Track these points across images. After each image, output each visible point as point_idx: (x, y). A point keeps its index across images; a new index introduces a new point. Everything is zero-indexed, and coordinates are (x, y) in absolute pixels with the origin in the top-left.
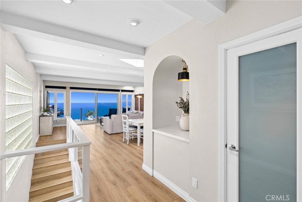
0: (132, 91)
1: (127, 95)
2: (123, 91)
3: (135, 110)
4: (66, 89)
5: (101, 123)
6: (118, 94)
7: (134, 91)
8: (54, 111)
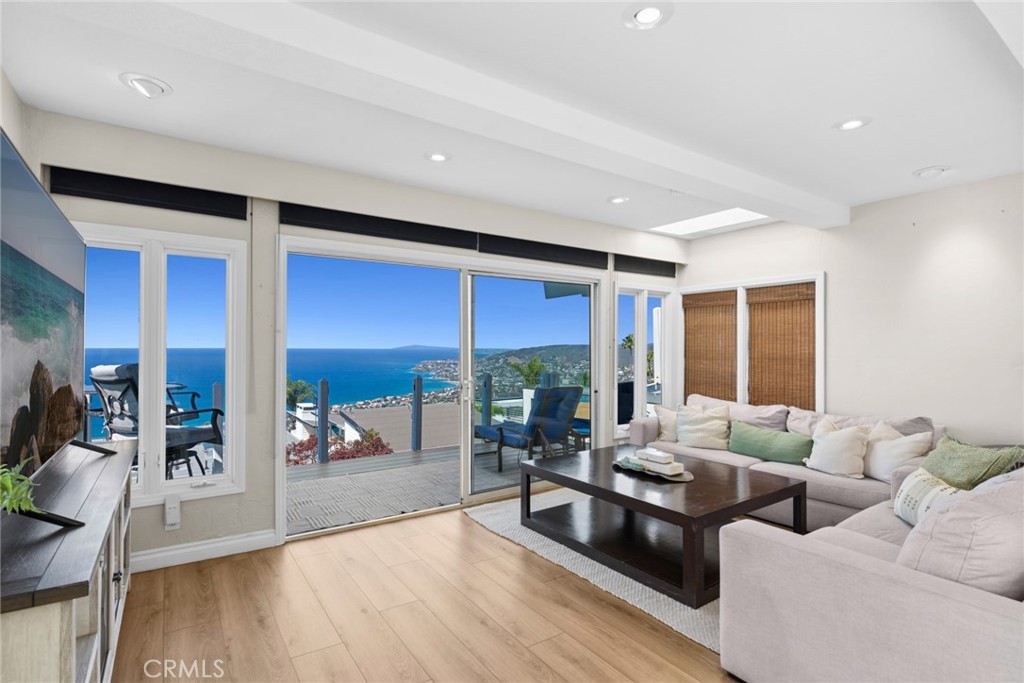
0: (667, 269)
1: (645, 295)
4: (243, 217)
6: (596, 284)
7: (682, 266)
8: (134, 418)
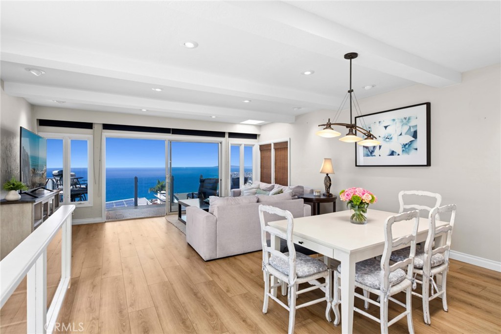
0: (254, 136)
1: (243, 146)
2: (232, 135)
3: (262, 180)
4: (92, 128)
5: (180, 216)
6: (221, 143)
7: (259, 135)
